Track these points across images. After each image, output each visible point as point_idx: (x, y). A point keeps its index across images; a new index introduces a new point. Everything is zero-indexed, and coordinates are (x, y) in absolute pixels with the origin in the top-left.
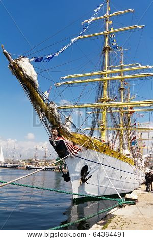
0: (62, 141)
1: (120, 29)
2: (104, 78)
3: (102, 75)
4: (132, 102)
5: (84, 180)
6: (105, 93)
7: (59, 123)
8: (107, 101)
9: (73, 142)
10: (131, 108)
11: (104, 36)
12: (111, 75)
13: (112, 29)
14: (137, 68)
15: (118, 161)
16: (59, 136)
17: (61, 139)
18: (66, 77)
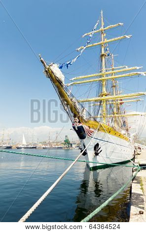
0: (82, 126)
1: (113, 39)
2: (103, 78)
3: (101, 76)
4: (121, 96)
5: (97, 154)
6: (104, 89)
7: (78, 113)
8: (106, 96)
9: (89, 127)
10: (121, 100)
11: (101, 45)
12: (107, 75)
13: (106, 40)
14: (124, 69)
15: (119, 139)
16: (79, 122)
17: (81, 125)
18: (73, 79)
